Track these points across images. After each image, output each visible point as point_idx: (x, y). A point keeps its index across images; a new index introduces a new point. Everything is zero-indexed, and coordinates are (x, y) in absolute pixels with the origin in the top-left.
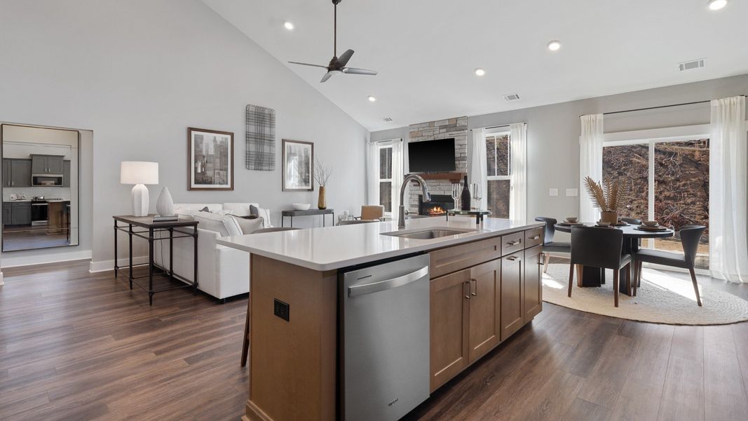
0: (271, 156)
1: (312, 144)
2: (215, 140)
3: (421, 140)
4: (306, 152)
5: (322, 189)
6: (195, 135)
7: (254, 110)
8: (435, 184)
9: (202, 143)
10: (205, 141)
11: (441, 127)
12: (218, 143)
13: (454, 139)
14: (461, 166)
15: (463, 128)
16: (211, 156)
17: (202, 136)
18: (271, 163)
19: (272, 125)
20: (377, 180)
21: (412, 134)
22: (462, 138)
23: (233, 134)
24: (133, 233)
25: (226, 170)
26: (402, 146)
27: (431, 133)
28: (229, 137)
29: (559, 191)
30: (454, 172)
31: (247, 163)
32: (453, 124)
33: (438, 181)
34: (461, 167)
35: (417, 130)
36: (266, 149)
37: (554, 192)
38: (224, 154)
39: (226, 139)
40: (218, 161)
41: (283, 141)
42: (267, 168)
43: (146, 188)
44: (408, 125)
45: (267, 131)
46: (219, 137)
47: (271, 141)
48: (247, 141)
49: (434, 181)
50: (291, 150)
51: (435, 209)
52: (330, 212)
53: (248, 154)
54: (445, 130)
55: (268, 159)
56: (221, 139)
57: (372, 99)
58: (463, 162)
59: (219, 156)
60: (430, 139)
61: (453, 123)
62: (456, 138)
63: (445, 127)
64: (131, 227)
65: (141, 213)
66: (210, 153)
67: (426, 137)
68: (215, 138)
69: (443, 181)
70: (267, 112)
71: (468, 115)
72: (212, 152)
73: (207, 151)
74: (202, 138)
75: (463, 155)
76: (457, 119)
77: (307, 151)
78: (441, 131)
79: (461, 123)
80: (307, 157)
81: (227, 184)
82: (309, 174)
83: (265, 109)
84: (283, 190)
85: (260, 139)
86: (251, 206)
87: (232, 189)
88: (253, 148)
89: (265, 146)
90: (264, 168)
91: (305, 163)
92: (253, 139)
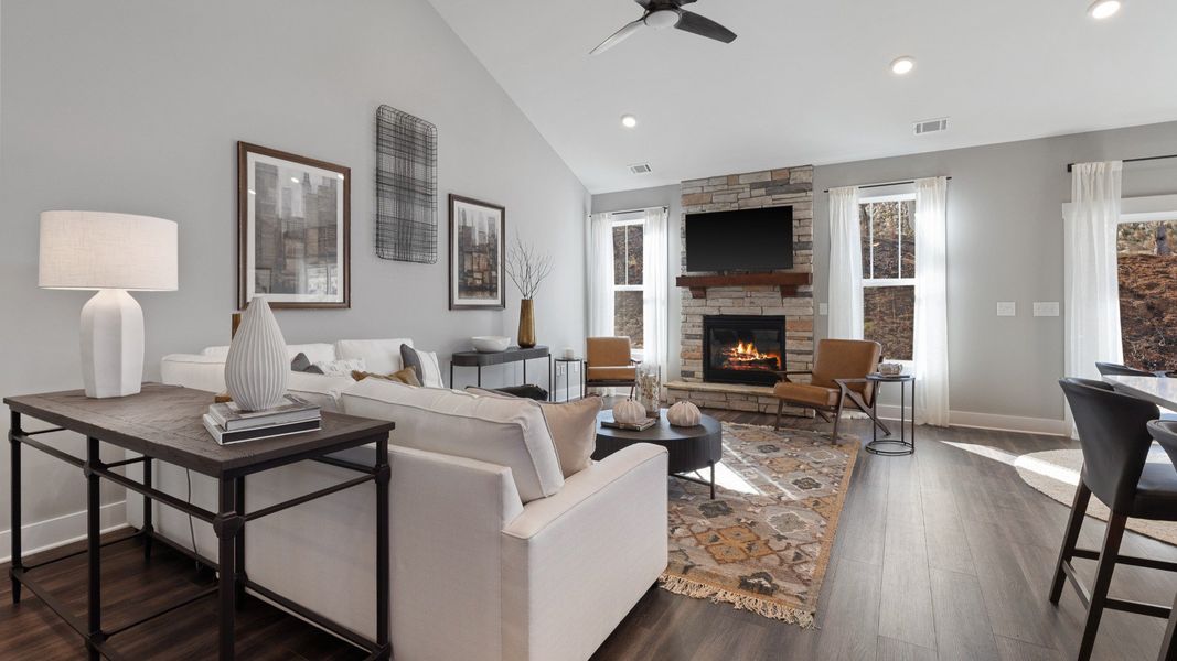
0: (428, 230)
1: (503, 210)
2: (306, 182)
3: (708, 209)
4: (492, 226)
5: (526, 306)
6: (258, 165)
7: (392, 121)
8: (743, 294)
9: (273, 185)
10: (282, 182)
11: (754, 186)
12: (315, 190)
13: (791, 207)
14: (800, 259)
15: (805, 188)
16: (297, 221)
17: (275, 168)
18: (428, 247)
19: (429, 160)
20: (608, 288)
21: (688, 199)
22: (802, 206)
23: (349, 170)
24: (104, 468)
26: (666, 220)
27: (732, 197)
28: (340, 178)
29: (1016, 305)
30: (788, 271)
31: (379, 243)
32: (780, 180)
33: (746, 288)
34: (802, 262)
35: (699, 190)
36: (418, 213)
37: (1006, 309)
38: (328, 218)
39: (333, 182)
40: (313, 234)
41: (451, 198)
42: (419, 256)
43: (133, 304)
44: (678, 182)
45: (419, 171)
46: (318, 175)
47: (428, 196)
48: (379, 193)
49: (740, 288)
50: (464, 220)
51: (740, 349)
52: (543, 353)
53: (379, 221)
54: (763, 191)
55: (421, 238)
56: (320, 182)
57: (629, 122)
58: (804, 252)
59: (314, 223)
60: (727, 209)
61: (783, 177)
62: (795, 206)
63: (764, 185)
64: (93, 447)
65: (119, 385)
66: (294, 215)
67: (717, 205)
68: (306, 176)
69: (759, 288)
70: (419, 128)
71: (815, 163)
72: (298, 210)
73: (287, 209)
74: (274, 172)
75: (803, 239)
76: (789, 170)
77: (494, 224)
78: (755, 192)
79: (797, 178)
80: (494, 236)
81: (334, 292)
82: (497, 272)
83: (414, 120)
84: (452, 307)
85: (404, 189)
86: (403, 347)
87: (346, 305)
88: (391, 208)
89: (416, 208)
90: (414, 256)
91: (489, 249)
92: (393, 189)
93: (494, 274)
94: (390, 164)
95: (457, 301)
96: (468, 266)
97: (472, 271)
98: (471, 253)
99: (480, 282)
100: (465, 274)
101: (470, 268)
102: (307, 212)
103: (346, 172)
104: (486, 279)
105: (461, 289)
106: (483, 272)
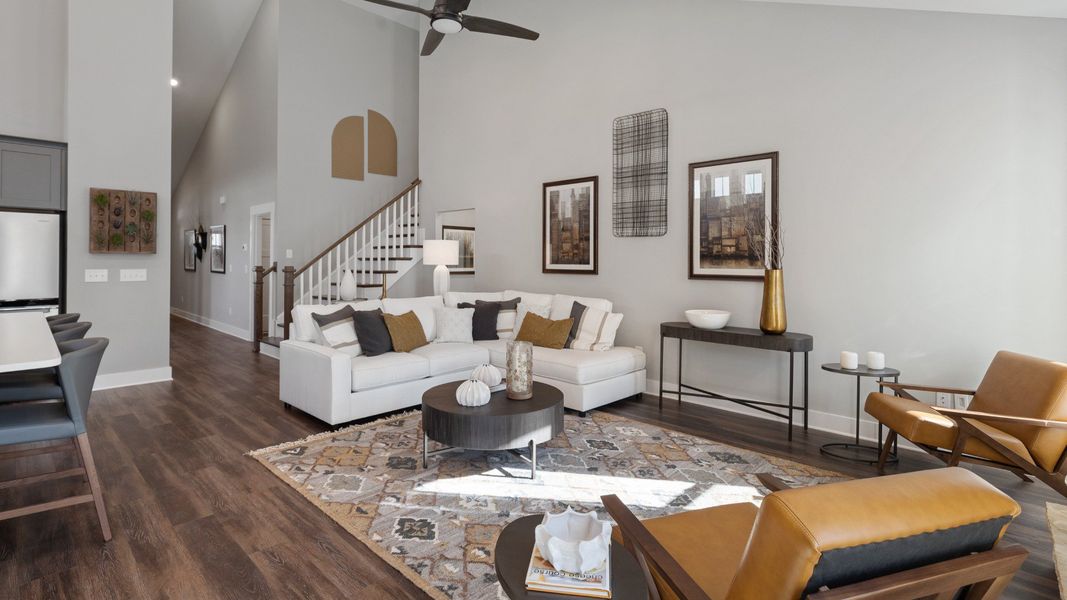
1: (775, 156)
2: (574, 194)
6: (551, 193)
7: (631, 124)
9: (557, 202)
10: (561, 198)
12: (577, 198)
16: (569, 219)
17: (558, 191)
18: (663, 220)
25: (588, 239)
28: (591, 185)
38: (586, 212)
39: (588, 188)
40: (576, 226)
41: (691, 168)
45: (656, 156)
46: (579, 188)
48: (619, 185)
55: (656, 213)
56: (581, 192)
59: (577, 219)
66: (567, 216)
68: (573, 190)
72: (569, 213)
73: (564, 214)
74: (558, 194)
77: (760, 180)
81: (588, 263)
82: (763, 236)
83: (650, 113)
84: (692, 276)
85: (641, 175)
86: (575, 303)
87: (595, 272)
88: (629, 195)
89: (652, 188)
90: (650, 231)
91: (751, 210)
92: (630, 179)
93: (758, 238)
94: (629, 160)
95: (697, 270)
96: (713, 233)
97: (720, 238)
98: (719, 218)
99: (733, 249)
100: (709, 243)
101: (717, 235)
102: (573, 213)
103: (595, 179)
104: (744, 245)
105: (703, 257)
106: (737, 238)
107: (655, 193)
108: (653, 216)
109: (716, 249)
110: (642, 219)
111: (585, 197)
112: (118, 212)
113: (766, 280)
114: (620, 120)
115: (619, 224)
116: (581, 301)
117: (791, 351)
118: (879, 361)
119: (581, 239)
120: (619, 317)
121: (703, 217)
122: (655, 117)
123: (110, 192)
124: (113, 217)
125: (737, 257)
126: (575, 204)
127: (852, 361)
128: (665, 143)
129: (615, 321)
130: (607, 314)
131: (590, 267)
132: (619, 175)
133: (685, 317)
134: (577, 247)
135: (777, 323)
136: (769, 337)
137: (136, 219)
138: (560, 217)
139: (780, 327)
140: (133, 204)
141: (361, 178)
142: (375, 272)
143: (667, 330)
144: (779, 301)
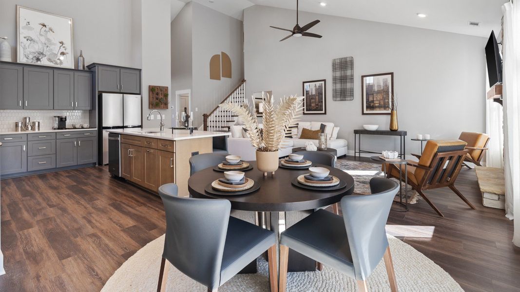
0: (351, 90)
2: (316, 86)
4: (385, 82)
6: (306, 85)
7: (339, 61)
9: (309, 88)
12: (317, 87)
16: (314, 95)
18: (352, 95)
25: (322, 102)
28: (323, 82)
38: (320, 93)
39: (322, 84)
40: (317, 97)
41: (362, 77)
45: (349, 73)
46: (318, 84)
47: (352, 79)
48: (334, 83)
53: (335, 91)
68: (316, 84)
73: (312, 93)
74: (309, 86)
77: (387, 81)
80: (386, 85)
81: (322, 110)
82: (389, 100)
83: (347, 58)
84: (363, 114)
85: (343, 79)
86: (322, 124)
87: (325, 113)
88: (338, 86)
89: (348, 84)
90: (347, 99)
91: (384, 91)
92: (339, 81)
93: (386, 101)
94: (338, 74)
95: (365, 112)
96: (371, 99)
98: (373, 94)
99: (378, 104)
100: (369, 102)
101: (372, 100)
102: (316, 93)
103: (325, 81)
104: (382, 103)
105: (367, 107)
106: (379, 101)
107: (349, 85)
108: (348, 93)
109: (372, 104)
110: (343, 94)
111: (320, 87)
112: (157, 94)
113: (391, 114)
114: (334, 60)
115: (335, 97)
116: (323, 123)
117: (401, 135)
118: (428, 137)
119: (319, 102)
120: (338, 128)
121: (367, 94)
122: (348, 59)
123: (155, 87)
124: (156, 96)
125: (380, 107)
126: (316, 90)
127: (421, 137)
128: (352, 68)
129: (337, 130)
130: (333, 128)
131: (323, 112)
132: (335, 79)
133: (363, 127)
134: (317, 105)
135: (395, 127)
136: (393, 132)
137: (162, 97)
138: (310, 94)
139: (396, 129)
140: (161, 91)
141: (219, 79)
142: (232, 116)
143: (356, 132)
144: (396, 120)
